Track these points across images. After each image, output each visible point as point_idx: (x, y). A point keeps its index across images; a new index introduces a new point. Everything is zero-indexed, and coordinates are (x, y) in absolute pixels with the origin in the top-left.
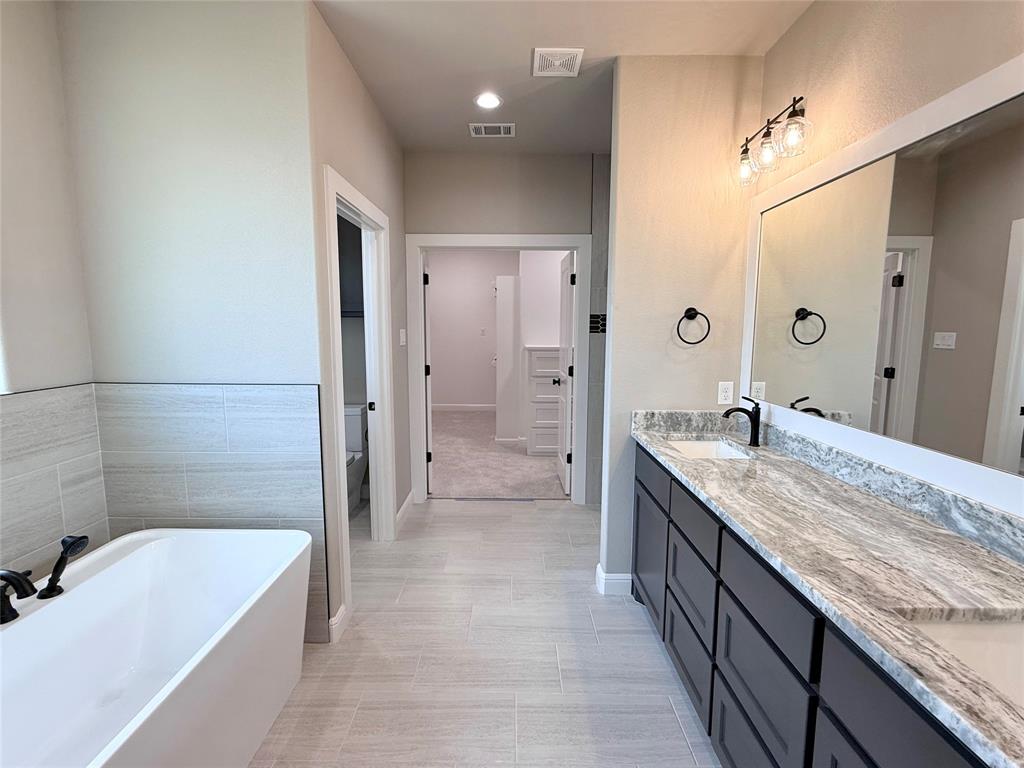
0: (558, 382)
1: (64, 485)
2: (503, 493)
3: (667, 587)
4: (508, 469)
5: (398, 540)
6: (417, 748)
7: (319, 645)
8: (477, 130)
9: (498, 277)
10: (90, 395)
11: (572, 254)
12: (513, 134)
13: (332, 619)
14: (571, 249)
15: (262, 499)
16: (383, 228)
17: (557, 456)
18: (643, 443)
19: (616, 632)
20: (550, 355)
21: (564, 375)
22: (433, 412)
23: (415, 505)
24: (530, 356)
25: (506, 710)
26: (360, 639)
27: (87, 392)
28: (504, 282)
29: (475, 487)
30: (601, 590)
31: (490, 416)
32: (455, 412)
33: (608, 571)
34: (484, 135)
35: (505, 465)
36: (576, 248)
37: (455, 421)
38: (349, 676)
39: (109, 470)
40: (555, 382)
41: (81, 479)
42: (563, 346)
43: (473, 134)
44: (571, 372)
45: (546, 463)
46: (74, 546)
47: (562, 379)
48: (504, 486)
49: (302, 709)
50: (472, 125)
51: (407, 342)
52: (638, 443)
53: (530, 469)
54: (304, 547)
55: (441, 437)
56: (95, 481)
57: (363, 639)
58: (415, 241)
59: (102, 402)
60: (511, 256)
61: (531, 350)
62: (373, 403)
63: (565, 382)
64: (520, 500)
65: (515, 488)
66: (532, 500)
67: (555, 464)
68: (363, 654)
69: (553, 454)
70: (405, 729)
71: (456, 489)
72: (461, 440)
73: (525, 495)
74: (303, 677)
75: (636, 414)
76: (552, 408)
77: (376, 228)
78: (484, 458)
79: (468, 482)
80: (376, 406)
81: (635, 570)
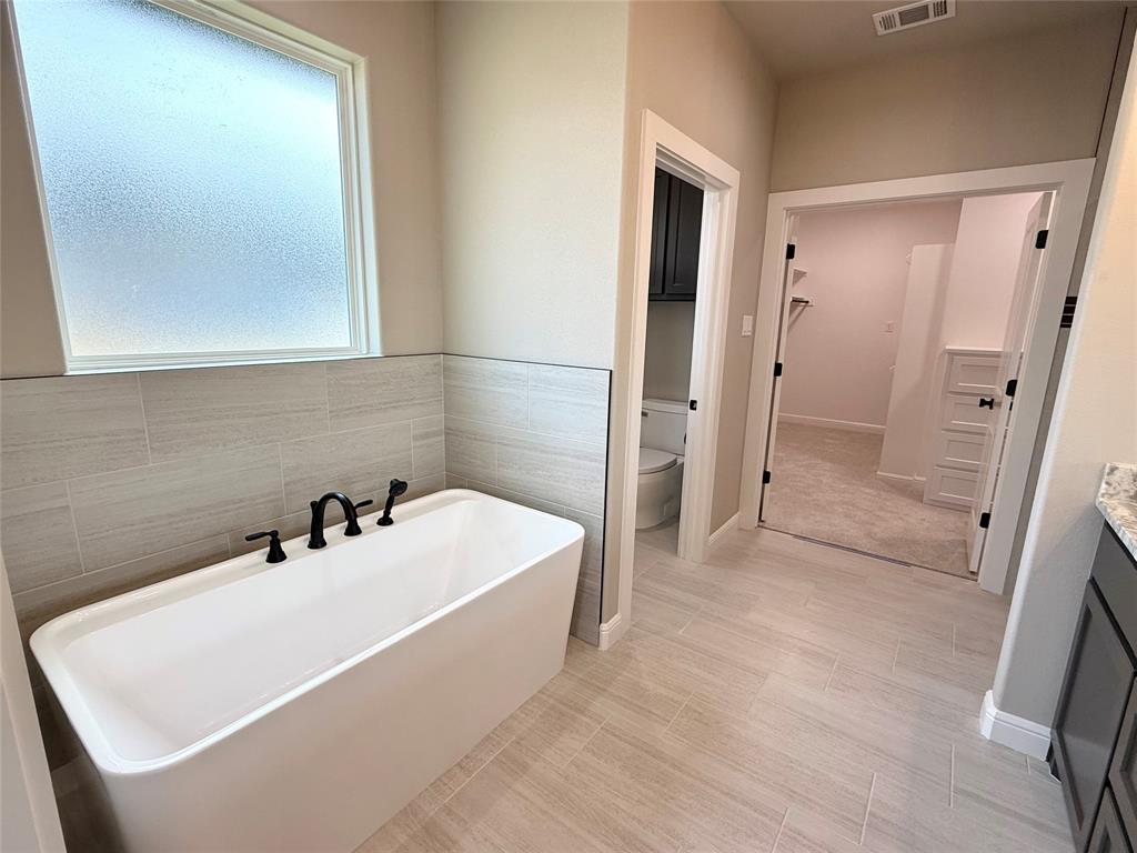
0: (991, 404)
1: (416, 438)
2: (864, 545)
3: (1107, 783)
4: (882, 514)
5: (705, 563)
6: (644, 804)
7: (587, 645)
8: (887, 22)
9: (916, 248)
10: (438, 364)
11: (1047, 198)
12: (951, 12)
13: (604, 626)
14: (1046, 188)
15: (552, 483)
16: (729, 187)
17: (969, 512)
18: (1115, 523)
19: (992, 805)
20: (985, 362)
21: (1000, 390)
22: (778, 423)
23: (740, 529)
24: (951, 361)
25: (768, 822)
26: (629, 656)
27: (436, 361)
28: (926, 255)
29: (828, 527)
30: (986, 730)
31: (875, 441)
32: (833, 430)
33: (1004, 705)
34: (899, 27)
35: (881, 509)
36: (1055, 186)
37: (827, 441)
38: (604, 690)
39: (450, 432)
40: (983, 403)
41: (426, 436)
42: (1008, 350)
43: (881, 31)
44: (1011, 388)
45: (951, 520)
46: (398, 490)
47: (996, 400)
48: (869, 535)
49: (552, 701)
50: (877, 17)
51: (754, 333)
52: (1107, 524)
53: (919, 521)
54: (573, 541)
55: (802, 457)
56: (439, 438)
57: (631, 658)
58: (780, 202)
59: (447, 370)
60: (950, 207)
61: (953, 354)
62: (695, 402)
63: (1000, 404)
64: (889, 560)
65: (886, 543)
66: (906, 564)
67: (966, 523)
68: (625, 673)
69: (965, 509)
70: (638, 775)
71: (800, 524)
72: (828, 465)
73: (898, 555)
74: (563, 671)
75: (1113, 470)
76: (977, 442)
77: (721, 186)
78: (853, 494)
79: (818, 519)
80: (698, 406)
81: (1060, 725)
